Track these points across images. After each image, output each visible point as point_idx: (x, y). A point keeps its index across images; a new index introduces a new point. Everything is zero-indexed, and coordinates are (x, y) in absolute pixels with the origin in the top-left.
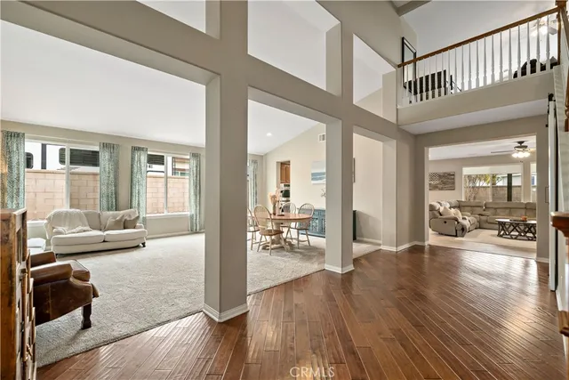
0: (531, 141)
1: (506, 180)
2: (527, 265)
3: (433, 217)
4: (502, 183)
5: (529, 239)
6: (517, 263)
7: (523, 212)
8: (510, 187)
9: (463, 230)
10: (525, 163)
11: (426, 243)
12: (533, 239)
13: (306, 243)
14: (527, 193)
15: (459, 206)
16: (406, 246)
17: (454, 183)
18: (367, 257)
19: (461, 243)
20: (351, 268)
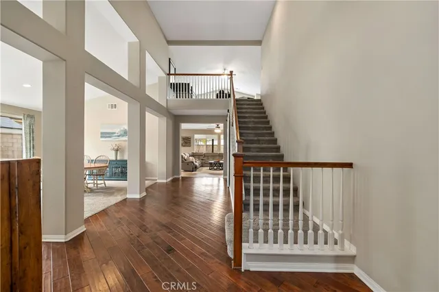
0: (221, 125)
1: (211, 142)
2: (219, 179)
3: (182, 162)
4: (210, 143)
5: (221, 170)
6: (216, 179)
7: (218, 157)
8: (213, 145)
9: (196, 168)
10: (219, 135)
11: (180, 176)
12: (222, 169)
13: (103, 185)
14: (219, 149)
15: (193, 155)
16: (171, 179)
17: (190, 143)
18: (151, 187)
19: (195, 174)
20: (144, 194)
